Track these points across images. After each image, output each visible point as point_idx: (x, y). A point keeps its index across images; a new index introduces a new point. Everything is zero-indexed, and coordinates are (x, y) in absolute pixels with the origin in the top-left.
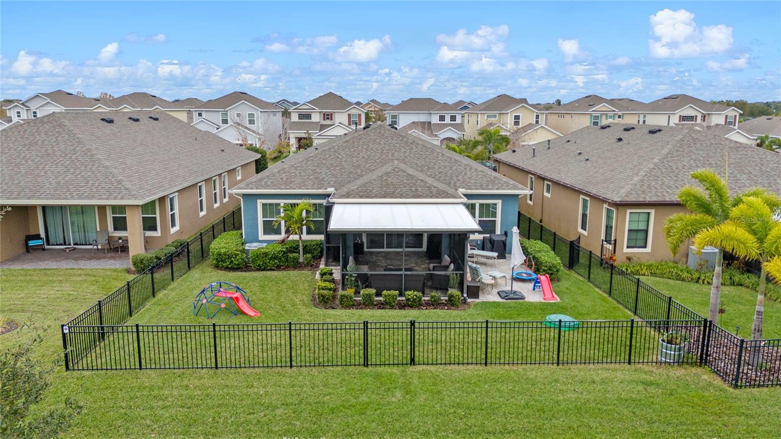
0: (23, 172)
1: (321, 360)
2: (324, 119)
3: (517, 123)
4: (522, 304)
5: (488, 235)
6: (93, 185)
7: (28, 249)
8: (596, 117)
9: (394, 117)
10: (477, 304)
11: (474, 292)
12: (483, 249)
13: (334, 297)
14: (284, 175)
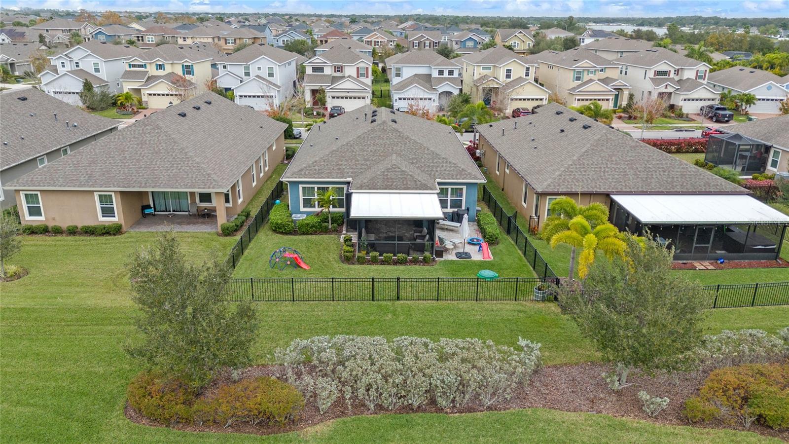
0: (143, 166)
1: (349, 297)
2: (335, 72)
3: (508, 76)
4: (468, 262)
5: (456, 210)
6: (192, 177)
7: (145, 216)
8: (579, 73)
9: (398, 69)
10: (441, 262)
11: (440, 254)
12: (452, 221)
13: (354, 256)
14: (316, 167)
